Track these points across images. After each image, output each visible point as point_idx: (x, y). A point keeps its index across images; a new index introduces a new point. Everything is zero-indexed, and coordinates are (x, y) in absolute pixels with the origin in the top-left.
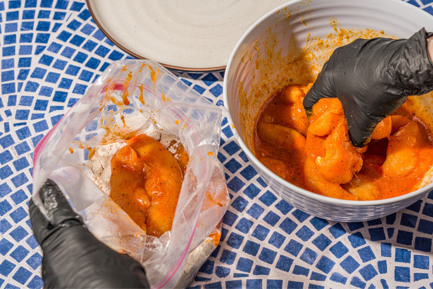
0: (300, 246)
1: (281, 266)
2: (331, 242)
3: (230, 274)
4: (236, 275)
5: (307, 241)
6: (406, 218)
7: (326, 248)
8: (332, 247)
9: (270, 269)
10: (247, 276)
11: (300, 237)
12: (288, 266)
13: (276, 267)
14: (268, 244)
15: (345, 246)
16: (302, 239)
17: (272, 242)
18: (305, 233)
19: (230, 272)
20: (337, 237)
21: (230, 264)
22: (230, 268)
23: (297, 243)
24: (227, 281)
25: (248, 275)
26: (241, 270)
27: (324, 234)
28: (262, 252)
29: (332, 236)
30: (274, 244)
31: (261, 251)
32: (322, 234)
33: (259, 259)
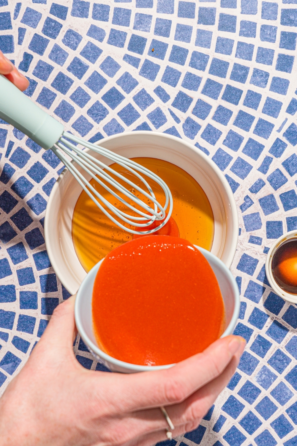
0: (22, 227)
1: (5, 197)
2: (15, 264)
3: (15, 137)
4: (11, 144)
5: (25, 237)
6: (14, 362)
7: (9, 256)
8: (8, 263)
9: (6, 184)
10: (7, 155)
11: (33, 231)
12: (2, 205)
13: (5, 191)
14: (37, 193)
15: (4, 277)
16: (29, 232)
17: (38, 198)
18: (36, 239)
19: (17, 138)
20: (17, 273)
21: (27, 141)
22: (22, 140)
23: (27, 225)
24: (8, 132)
25: (7, 157)
26: (16, 151)
27: (27, 260)
28: (28, 182)
29: (22, 268)
30: (34, 200)
31: (30, 181)
32: (28, 258)
33: (22, 175)
